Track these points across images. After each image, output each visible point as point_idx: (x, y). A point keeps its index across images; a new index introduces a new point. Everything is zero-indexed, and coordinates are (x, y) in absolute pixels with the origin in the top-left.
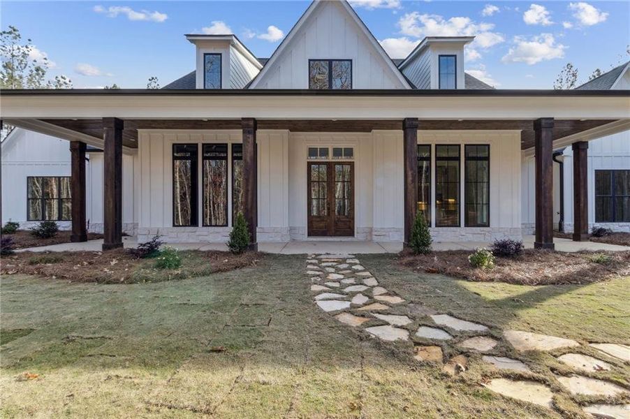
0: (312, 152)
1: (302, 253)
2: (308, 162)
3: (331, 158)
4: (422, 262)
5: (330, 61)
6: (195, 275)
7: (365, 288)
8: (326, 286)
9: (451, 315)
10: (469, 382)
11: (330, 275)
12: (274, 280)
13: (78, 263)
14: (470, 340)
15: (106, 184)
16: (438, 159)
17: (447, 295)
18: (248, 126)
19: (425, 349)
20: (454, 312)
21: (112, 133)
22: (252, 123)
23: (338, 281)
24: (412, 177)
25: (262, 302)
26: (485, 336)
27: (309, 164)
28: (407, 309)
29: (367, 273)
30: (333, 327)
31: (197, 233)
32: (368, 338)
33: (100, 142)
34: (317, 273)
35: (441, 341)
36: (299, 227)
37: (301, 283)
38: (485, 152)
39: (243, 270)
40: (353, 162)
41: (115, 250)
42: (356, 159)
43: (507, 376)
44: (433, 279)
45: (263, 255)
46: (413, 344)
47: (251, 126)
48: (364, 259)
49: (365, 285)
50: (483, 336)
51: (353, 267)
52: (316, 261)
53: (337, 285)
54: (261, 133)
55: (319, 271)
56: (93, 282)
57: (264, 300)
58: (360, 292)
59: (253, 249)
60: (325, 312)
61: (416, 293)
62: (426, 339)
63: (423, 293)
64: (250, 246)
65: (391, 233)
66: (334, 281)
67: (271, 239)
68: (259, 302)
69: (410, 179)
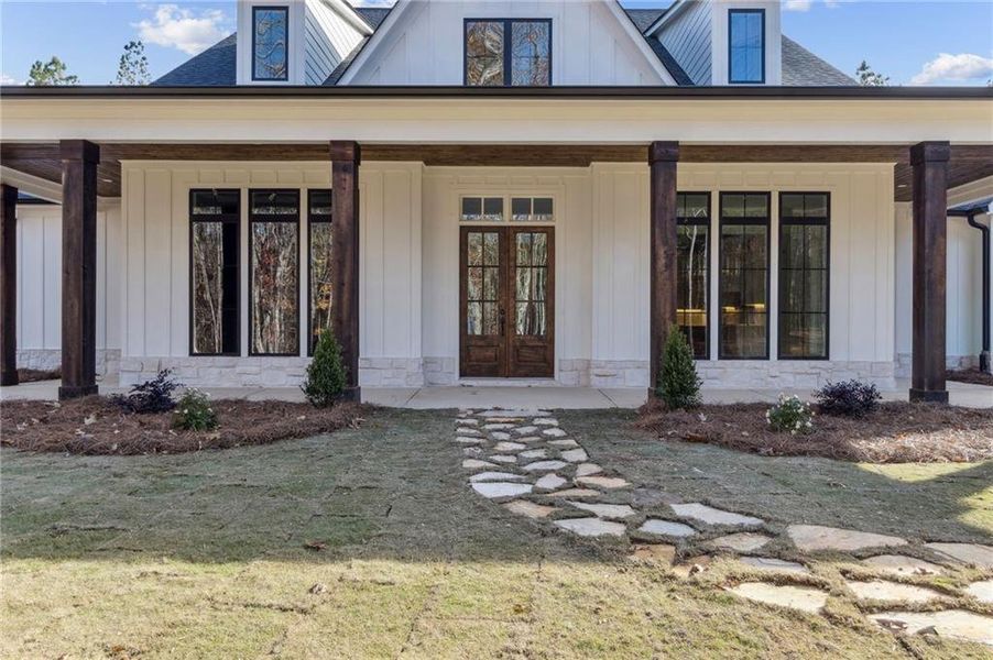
0: (470, 206)
1: (447, 407)
2: (461, 227)
3: (507, 219)
4: (677, 423)
5: (508, 22)
6: (247, 442)
7: (563, 465)
8: (491, 461)
9: (706, 503)
10: (704, 585)
11: (501, 444)
12: (394, 452)
13: (22, 420)
14: (727, 537)
15: (66, 271)
16: (724, 220)
17: (711, 476)
18: (343, 157)
19: (648, 549)
20: (714, 500)
21: (79, 171)
22: (350, 152)
23: (515, 453)
24: (666, 257)
25: (374, 484)
26: (755, 531)
27: (464, 232)
28: (632, 495)
29: (572, 442)
30: (498, 519)
31: (238, 370)
32: (555, 532)
33: (56, 188)
34: (476, 441)
35: (678, 538)
36: (442, 359)
37: (444, 457)
38: (822, 206)
39: (334, 435)
40: (553, 227)
41: (85, 398)
42: (558, 220)
43: (767, 580)
44: (693, 452)
45: (370, 410)
46: (628, 541)
47: (347, 156)
48: (567, 417)
49: (564, 460)
50: (750, 532)
51: (545, 432)
52: (475, 422)
53: (512, 459)
54: (367, 168)
55: (479, 438)
56: (61, 451)
57: (377, 481)
58: (553, 471)
59: (352, 400)
60: (486, 498)
61: (656, 473)
62: (653, 535)
63: (667, 473)
64: (347, 393)
65: (627, 371)
66: (506, 454)
67: (386, 382)
68: (369, 484)
69: (662, 262)
